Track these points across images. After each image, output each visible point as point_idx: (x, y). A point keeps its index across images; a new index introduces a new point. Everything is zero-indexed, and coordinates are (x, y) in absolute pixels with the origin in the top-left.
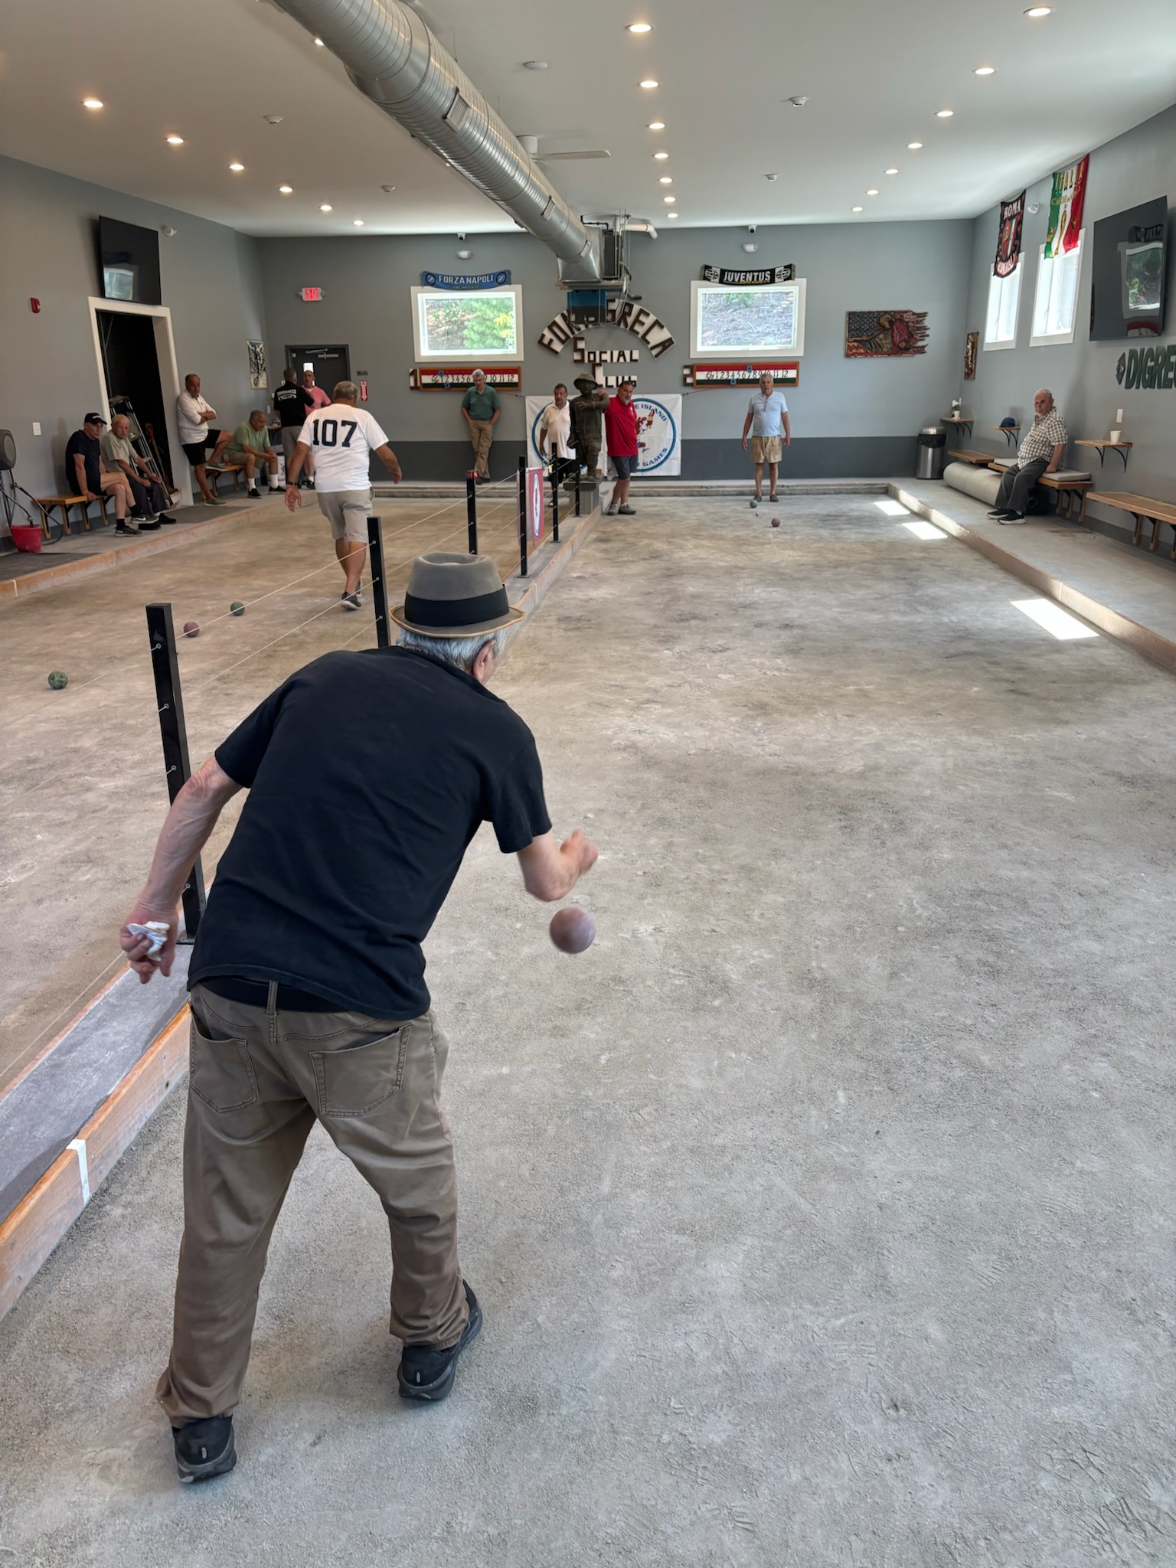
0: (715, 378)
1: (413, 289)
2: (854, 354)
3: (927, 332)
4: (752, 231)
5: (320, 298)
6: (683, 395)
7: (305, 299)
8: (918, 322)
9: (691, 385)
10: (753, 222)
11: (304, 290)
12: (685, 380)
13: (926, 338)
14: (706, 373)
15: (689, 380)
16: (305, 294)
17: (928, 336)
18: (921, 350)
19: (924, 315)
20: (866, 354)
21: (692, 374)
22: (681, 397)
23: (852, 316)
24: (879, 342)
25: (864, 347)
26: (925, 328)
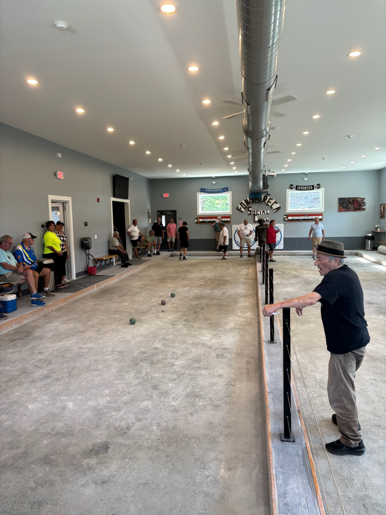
0: (295, 219)
1: (198, 193)
2: (342, 211)
3: (366, 204)
4: (306, 174)
5: (169, 196)
6: (284, 224)
7: (164, 197)
8: (362, 201)
9: (287, 221)
10: (307, 172)
11: (164, 194)
13: (365, 206)
14: (292, 217)
15: (286, 219)
16: (164, 195)
17: (366, 205)
18: (364, 209)
19: (364, 199)
20: (345, 211)
22: (283, 225)
23: (340, 199)
24: (349, 207)
25: (344, 209)
26: (365, 203)
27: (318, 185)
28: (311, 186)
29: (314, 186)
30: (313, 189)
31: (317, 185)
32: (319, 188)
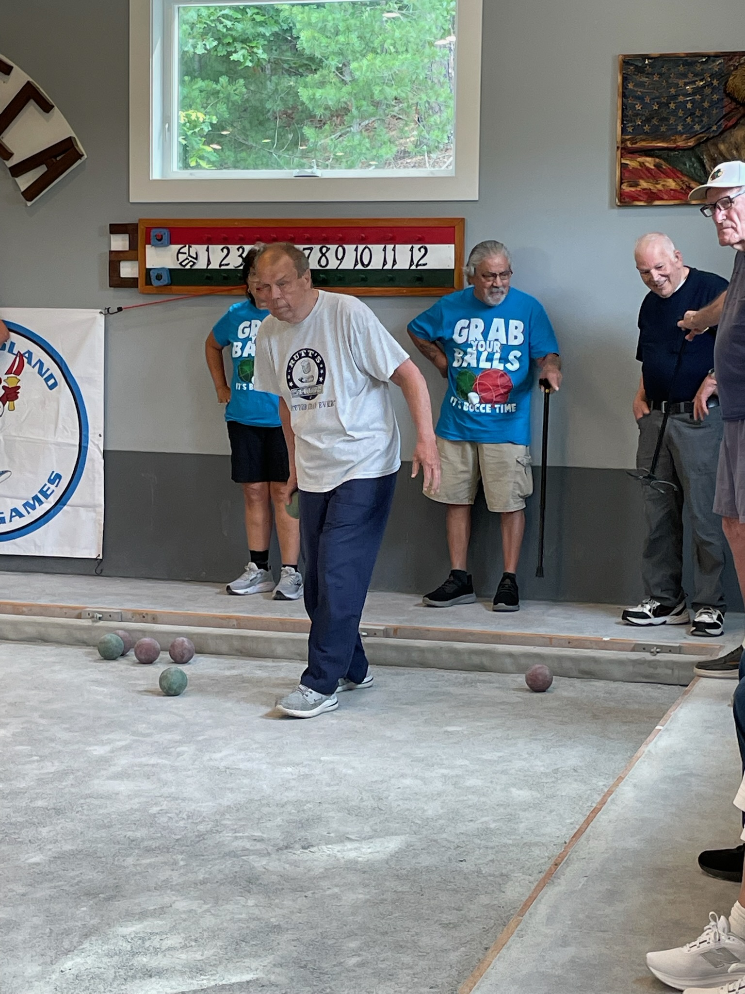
0: (201, 264)
2: (651, 197)
6: (107, 312)
9: (131, 283)
12: (114, 267)
14: (176, 247)
15: (128, 270)
21: (134, 253)
22: (101, 319)
23: (633, 67)
25: (677, 171)
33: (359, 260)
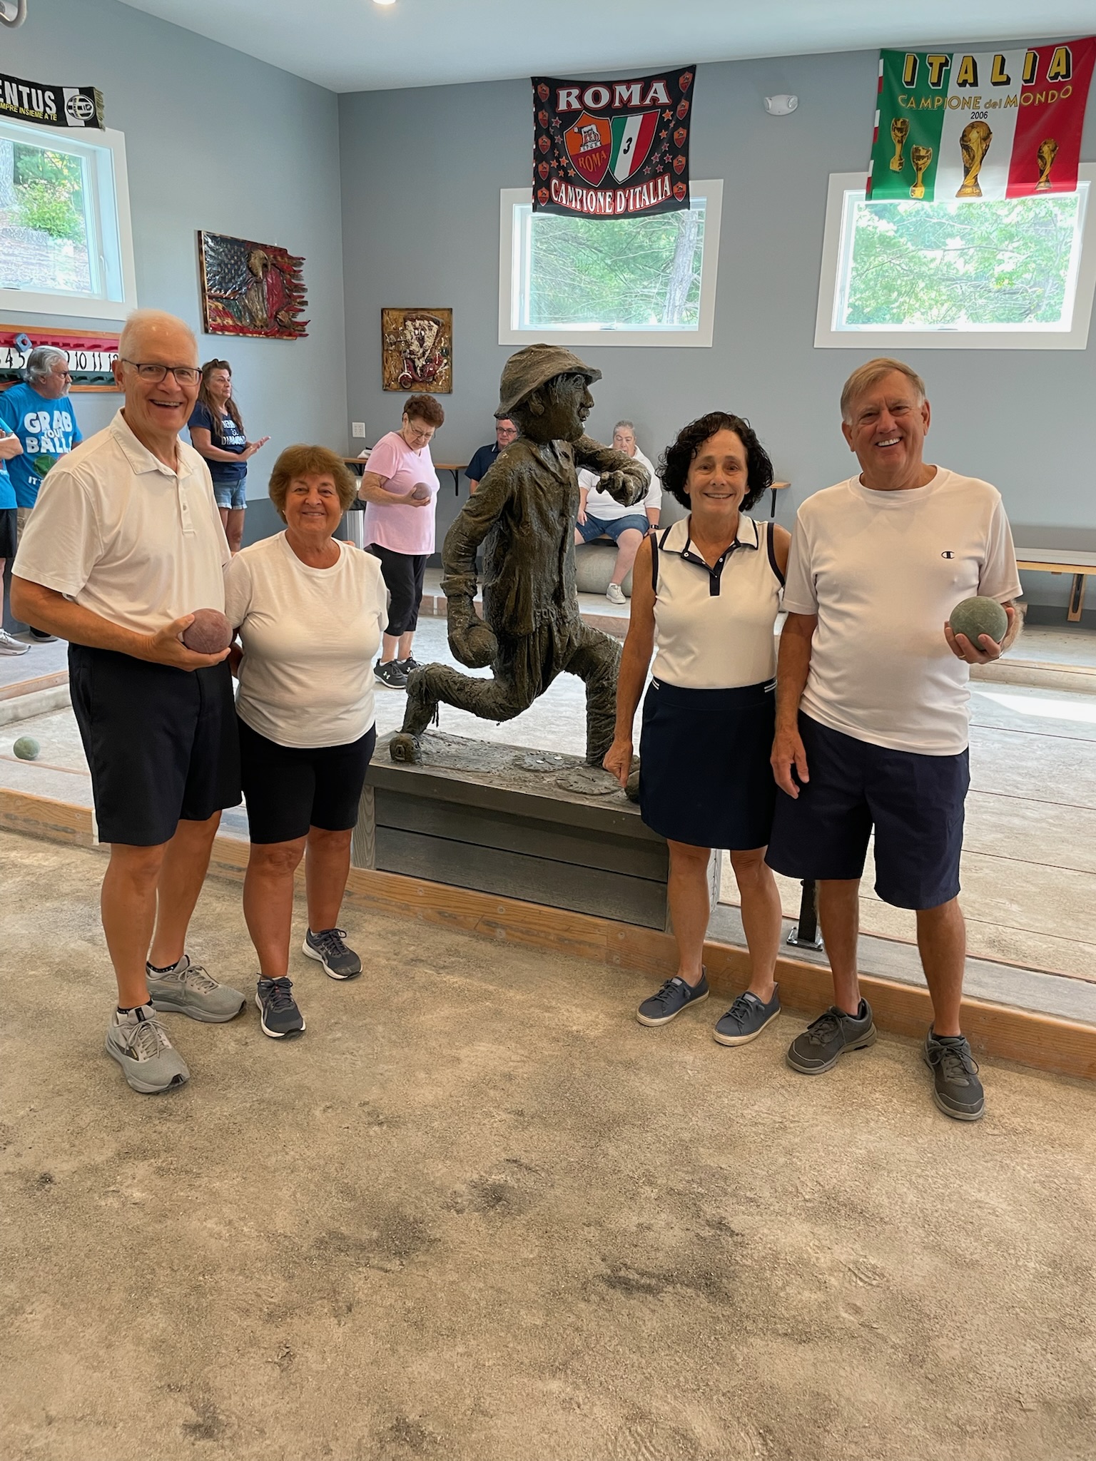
2: (219, 327)
3: (305, 297)
8: (295, 275)
13: (305, 308)
17: (305, 303)
18: (302, 331)
19: (299, 261)
20: (236, 330)
24: (251, 307)
25: (231, 313)
26: (304, 290)
27: (88, 92)
28: (44, 89)
29: (68, 94)
30: (61, 121)
31: (82, 91)
32: (93, 122)
33: (79, 364)
